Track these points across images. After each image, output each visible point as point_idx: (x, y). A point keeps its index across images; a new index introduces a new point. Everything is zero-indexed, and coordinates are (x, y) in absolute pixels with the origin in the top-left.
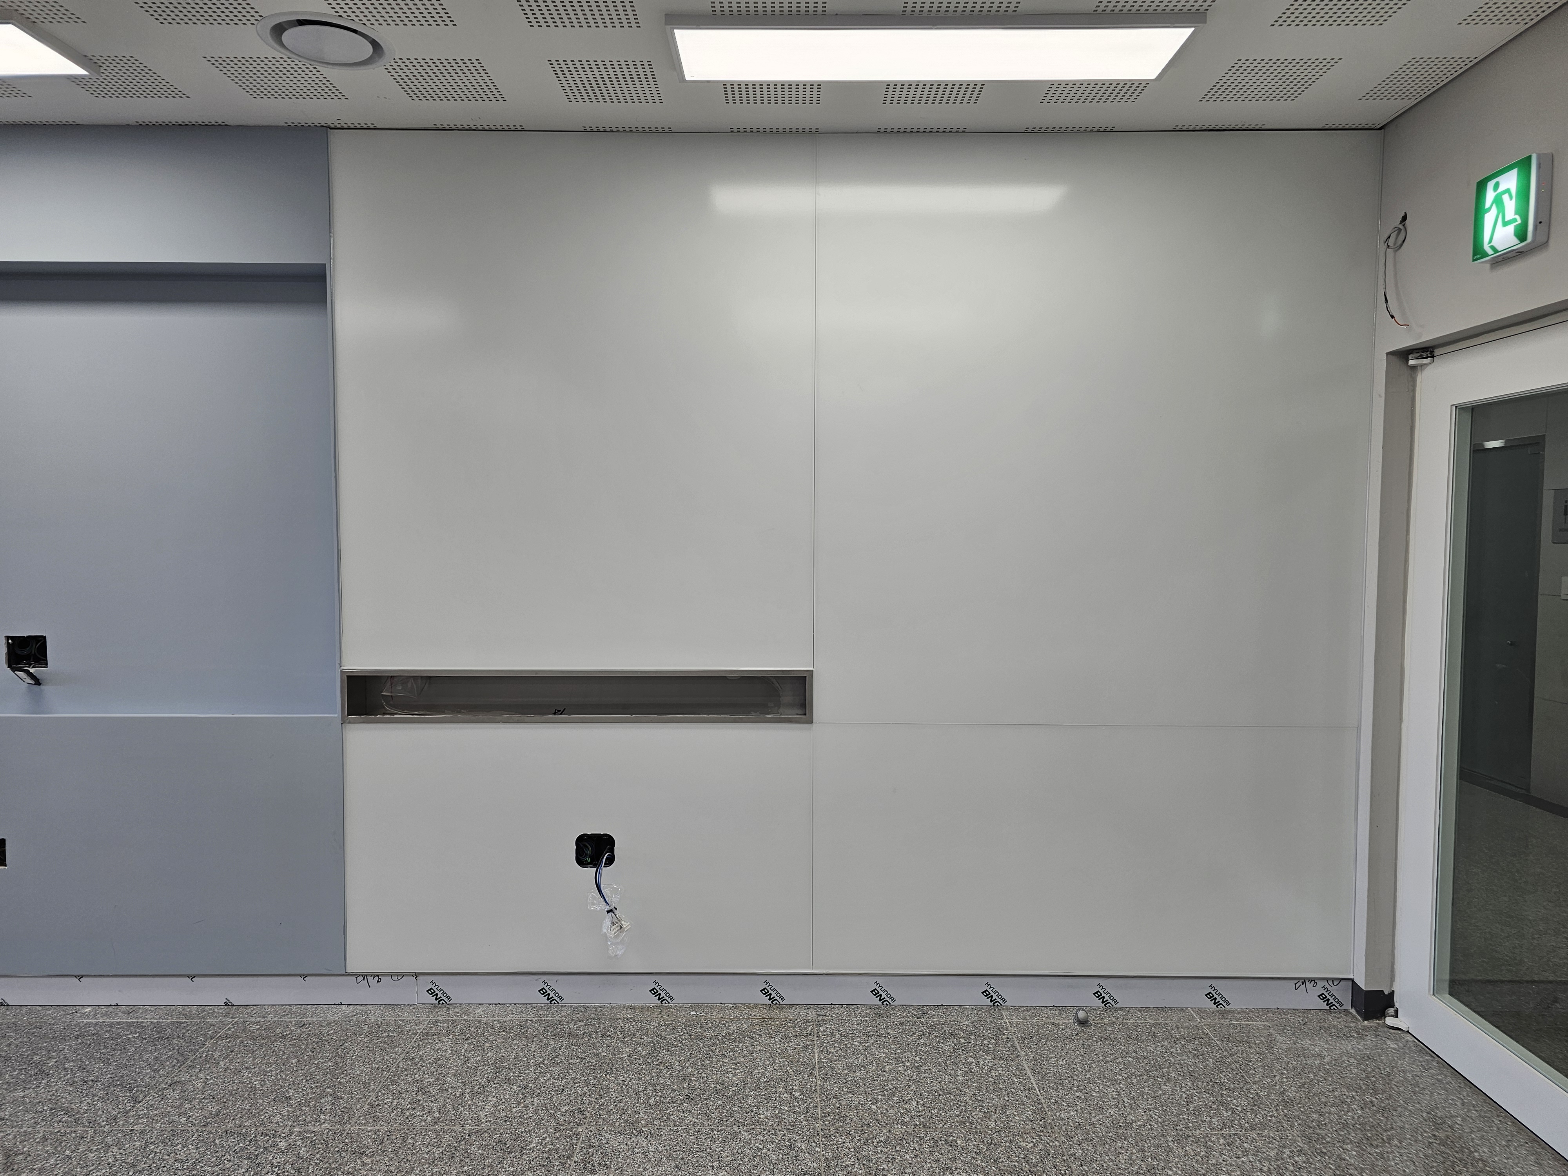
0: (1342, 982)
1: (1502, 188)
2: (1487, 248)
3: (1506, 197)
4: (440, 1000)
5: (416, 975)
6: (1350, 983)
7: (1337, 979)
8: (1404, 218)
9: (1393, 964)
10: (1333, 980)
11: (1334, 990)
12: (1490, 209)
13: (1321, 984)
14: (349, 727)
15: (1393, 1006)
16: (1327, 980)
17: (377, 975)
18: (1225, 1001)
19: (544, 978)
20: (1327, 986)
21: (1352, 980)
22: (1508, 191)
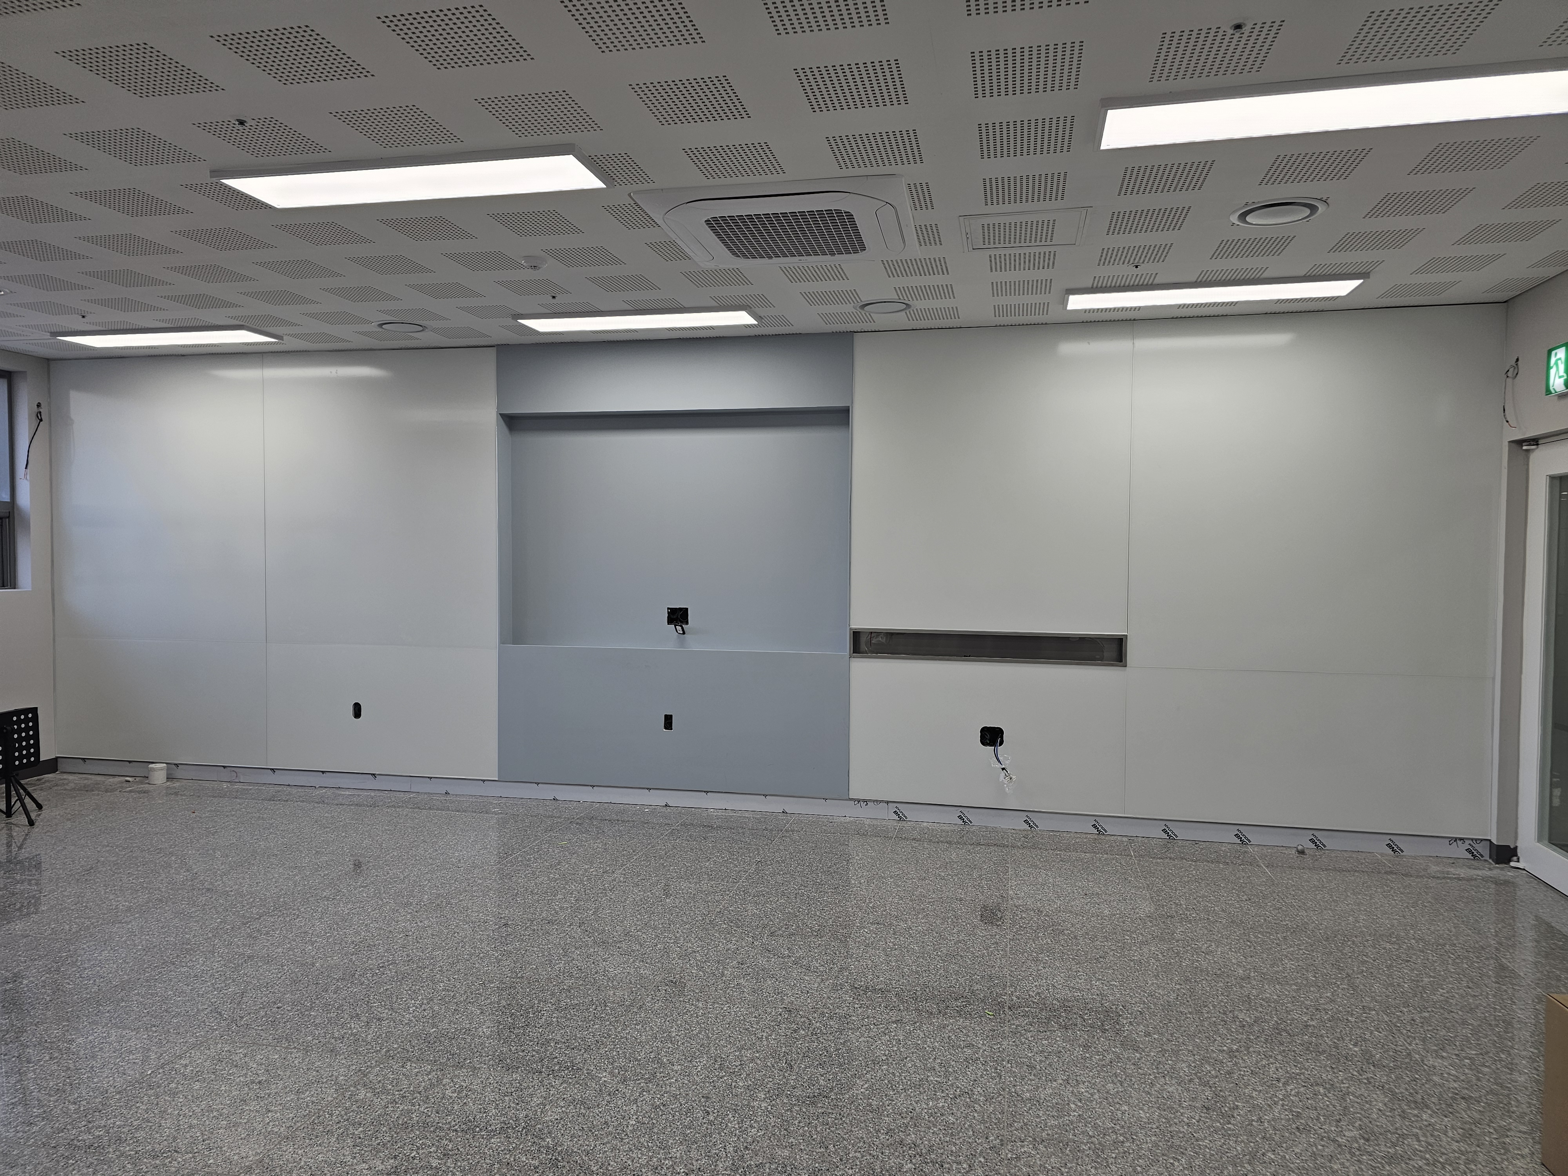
0: (1483, 842)
1: (1558, 357)
2: (1551, 388)
3: (1559, 362)
4: (901, 818)
5: (888, 802)
6: (1489, 842)
7: (1479, 839)
8: (1517, 360)
9: (1517, 828)
10: (1476, 840)
11: (1477, 846)
12: (1552, 367)
13: (1467, 842)
14: (852, 659)
15: (1517, 856)
16: (1472, 840)
17: (865, 801)
18: (1400, 849)
19: (961, 809)
20: (1472, 843)
21: (1490, 840)
22: (1560, 359)
